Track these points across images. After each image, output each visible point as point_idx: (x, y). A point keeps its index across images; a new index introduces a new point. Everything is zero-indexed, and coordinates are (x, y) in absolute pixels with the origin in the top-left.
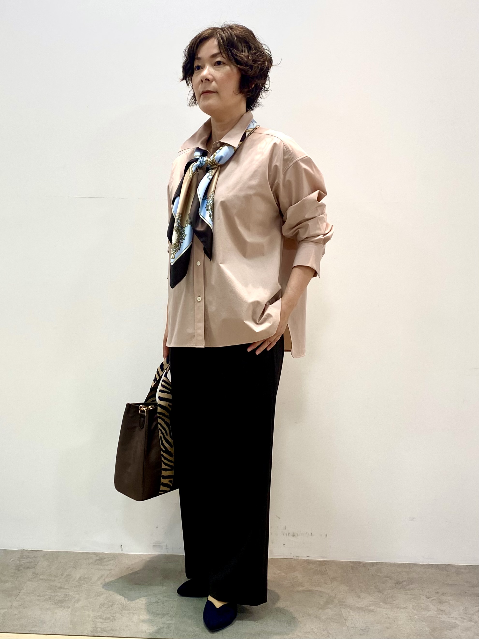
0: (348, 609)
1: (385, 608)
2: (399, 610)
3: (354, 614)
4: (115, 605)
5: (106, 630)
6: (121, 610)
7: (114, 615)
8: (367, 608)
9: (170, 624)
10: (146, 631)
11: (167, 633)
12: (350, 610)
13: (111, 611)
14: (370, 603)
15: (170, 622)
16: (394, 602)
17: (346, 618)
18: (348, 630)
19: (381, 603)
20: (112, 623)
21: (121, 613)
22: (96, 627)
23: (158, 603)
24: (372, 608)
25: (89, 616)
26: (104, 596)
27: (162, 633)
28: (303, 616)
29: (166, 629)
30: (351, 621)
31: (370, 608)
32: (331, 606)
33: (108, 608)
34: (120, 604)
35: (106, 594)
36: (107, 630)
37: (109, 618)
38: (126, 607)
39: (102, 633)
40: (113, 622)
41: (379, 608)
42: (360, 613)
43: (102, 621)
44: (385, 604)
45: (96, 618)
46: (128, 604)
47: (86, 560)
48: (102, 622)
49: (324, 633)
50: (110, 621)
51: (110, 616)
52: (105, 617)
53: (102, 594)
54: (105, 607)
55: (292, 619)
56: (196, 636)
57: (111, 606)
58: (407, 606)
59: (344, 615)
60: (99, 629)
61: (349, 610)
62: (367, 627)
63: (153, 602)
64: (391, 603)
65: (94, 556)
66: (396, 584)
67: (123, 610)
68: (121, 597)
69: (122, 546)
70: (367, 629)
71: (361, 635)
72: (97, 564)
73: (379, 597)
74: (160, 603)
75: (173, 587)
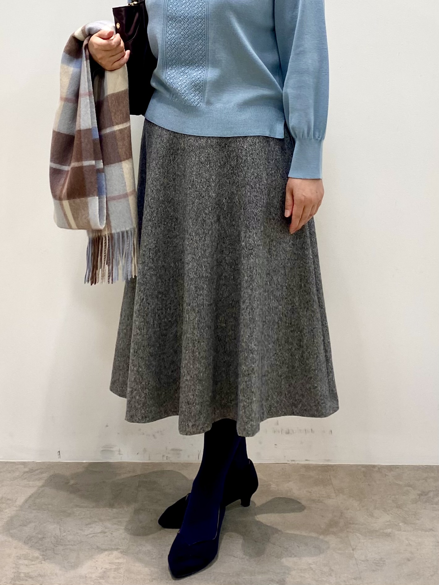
0: (357, 534)
1: (405, 531)
2: (423, 532)
3: (365, 541)
4: (45, 538)
5: (31, 576)
6: (54, 546)
7: (45, 554)
8: (382, 531)
9: (121, 563)
10: (87, 575)
11: (114, 578)
12: (360, 535)
13: (40, 548)
14: (386, 523)
15: (121, 561)
16: (417, 522)
17: (354, 547)
18: (357, 564)
19: (401, 524)
20: (39, 565)
21: (54, 550)
22: (18, 571)
23: (105, 533)
24: (389, 531)
25: (9, 556)
26: (33, 525)
27: (109, 577)
28: (297, 546)
29: (115, 571)
30: (362, 551)
31: (386, 531)
32: (335, 530)
33: (36, 543)
34: (54, 537)
35: (35, 522)
36: (34, 576)
37: (37, 558)
38: (61, 541)
39: (26, 580)
40: (42, 563)
41: (398, 530)
42: (372, 539)
43: (26, 562)
44: (405, 525)
45: (20, 559)
46: (63, 536)
47: (10, 473)
48: (28, 564)
49: (326, 569)
50: (39, 562)
51: (39, 555)
52: (31, 556)
53: (30, 522)
54: (33, 541)
55: (283, 551)
56: (154, 581)
57: (41, 540)
58: (434, 528)
59: (352, 543)
60: (22, 575)
61: (359, 535)
62: (382, 558)
63: (98, 531)
64: (413, 524)
65: (22, 466)
66: (420, 495)
67: (58, 546)
68: (55, 526)
69: (59, 452)
70: (381, 562)
71: (374, 571)
72: (25, 479)
73: (398, 515)
74: (107, 534)
75: (126, 509)
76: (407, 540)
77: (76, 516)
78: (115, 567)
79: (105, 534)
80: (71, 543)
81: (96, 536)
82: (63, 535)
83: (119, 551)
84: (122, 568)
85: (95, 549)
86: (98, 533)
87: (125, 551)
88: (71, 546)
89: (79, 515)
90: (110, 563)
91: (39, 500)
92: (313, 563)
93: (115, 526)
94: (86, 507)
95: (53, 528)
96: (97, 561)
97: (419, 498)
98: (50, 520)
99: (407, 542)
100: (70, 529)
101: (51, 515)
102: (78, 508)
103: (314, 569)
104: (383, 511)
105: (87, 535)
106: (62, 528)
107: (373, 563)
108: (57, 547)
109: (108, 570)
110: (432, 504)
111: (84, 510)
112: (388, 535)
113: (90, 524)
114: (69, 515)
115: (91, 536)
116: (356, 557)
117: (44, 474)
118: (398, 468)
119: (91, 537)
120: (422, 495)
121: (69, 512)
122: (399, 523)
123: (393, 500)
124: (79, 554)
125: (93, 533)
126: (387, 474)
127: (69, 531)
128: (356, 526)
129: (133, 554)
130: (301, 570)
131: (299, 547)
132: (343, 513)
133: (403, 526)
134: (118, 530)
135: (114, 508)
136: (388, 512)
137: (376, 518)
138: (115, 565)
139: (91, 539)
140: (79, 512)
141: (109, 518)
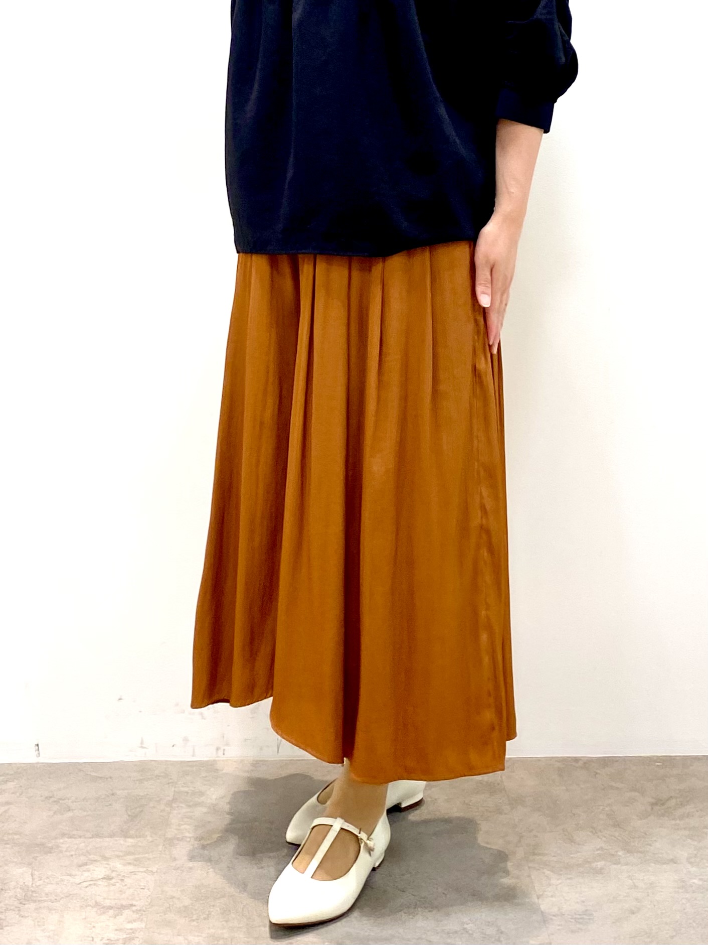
0: (545, 870)
1: (627, 864)
2: (658, 866)
3: (560, 881)
4: (8, 890)
6: (21, 903)
7: (4, 918)
8: (588, 865)
12: (552, 873)
14: (595, 853)
15: (135, 925)
16: (648, 848)
17: (541, 893)
18: (547, 922)
19: (620, 853)
21: (19, 910)
23: (111, 879)
24: (600, 864)
28: (444, 893)
30: (554, 899)
34: (21, 888)
38: (34, 895)
41: (615, 864)
42: (570, 879)
44: (629, 854)
46: (37, 886)
49: (491, 931)
55: (418, 903)
58: (675, 857)
59: (537, 887)
61: (549, 872)
62: (586, 910)
63: (99, 877)
64: (641, 852)
66: (653, 804)
67: (26, 902)
68: (25, 869)
69: (38, 745)
70: (585, 917)
71: (573, 932)
73: (615, 837)
74: (114, 881)
75: (151, 839)
76: (631, 879)
77: (61, 852)
78: (125, 936)
79: (111, 882)
80: (50, 898)
81: (95, 884)
82: (38, 884)
83: (134, 908)
84: (138, 938)
85: (92, 907)
86: (99, 879)
87: (144, 909)
88: (50, 903)
89: (66, 851)
90: (116, 930)
92: (469, 922)
93: (131, 868)
94: (80, 837)
95: (19, 874)
96: (94, 927)
97: (652, 809)
98: (15, 860)
99: (630, 881)
100: (50, 873)
101: (19, 852)
102: (66, 839)
103: (470, 932)
104: (590, 832)
105: (80, 883)
106: (36, 873)
107: (571, 919)
108: (24, 904)
109: (112, 942)
110: (673, 819)
111: (78, 842)
112: (600, 872)
113: (86, 865)
114: (50, 851)
115: (85, 884)
116: (542, 910)
117: (12, 783)
118: (617, 761)
119: (86, 887)
120: (656, 804)
121: (50, 845)
122: (617, 852)
123: (608, 815)
124: (63, 916)
125: (89, 879)
126: (598, 771)
127: (48, 878)
128: (545, 858)
129: (158, 913)
130: (448, 933)
131: (446, 895)
132: (522, 837)
133: (624, 856)
134: (135, 874)
135: (129, 837)
136: (600, 834)
137: (579, 844)
138: (125, 932)
139: (87, 890)
140: (68, 845)
141: (121, 854)
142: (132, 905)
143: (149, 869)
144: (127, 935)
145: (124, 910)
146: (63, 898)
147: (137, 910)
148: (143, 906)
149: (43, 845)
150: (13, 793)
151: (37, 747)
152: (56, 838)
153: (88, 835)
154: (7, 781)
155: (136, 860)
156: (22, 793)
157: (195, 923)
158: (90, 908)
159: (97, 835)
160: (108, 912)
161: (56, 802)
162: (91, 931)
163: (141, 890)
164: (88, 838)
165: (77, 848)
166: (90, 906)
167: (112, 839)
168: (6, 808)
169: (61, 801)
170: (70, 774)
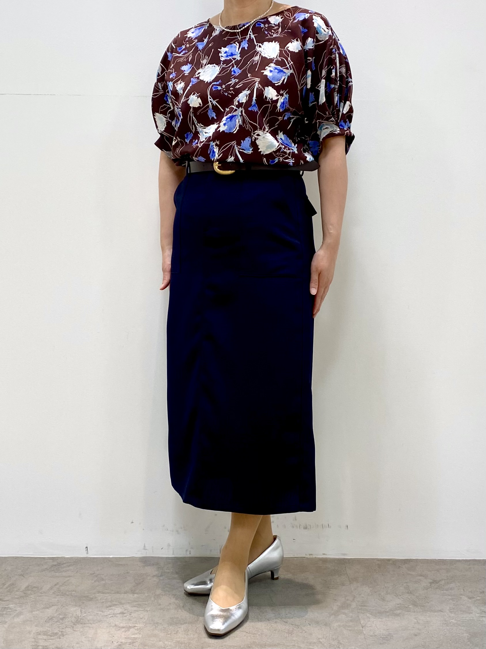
1: (414, 612)
2: (432, 613)
3: (375, 619)
4: (66, 618)
6: (74, 624)
7: (64, 631)
8: (391, 612)
12: (371, 615)
13: (60, 626)
15: (136, 636)
16: (427, 604)
17: (364, 625)
18: (365, 638)
19: (410, 606)
20: (58, 640)
21: (73, 628)
22: (36, 645)
23: (124, 613)
24: (398, 611)
25: (30, 632)
26: (55, 607)
31: (395, 612)
32: (346, 611)
33: (57, 622)
34: (75, 617)
35: (57, 605)
37: (57, 634)
38: (81, 620)
40: (60, 638)
43: (46, 637)
45: (40, 634)
46: (83, 617)
47: (39, 566)
50: (58, 637)
51: (58, 632)
52: (51, 633)
53: (53, 605)
54: (54, 620)
57: (62, 620)
60: (40, 648)
61: (369, 615)
62: (390, 634)
63: (118, 613)
65: (51, 561)
67: (77, 624)
68: (77, 608)
69: (87, 547)
70: (388, 637)
71: (381, 644)
72: (52, 571)
74: (125, 615)
75: (146, 595)
76: (416, 619)
77: (98, 600)
78: (130, 641)
80: (90, 622)
81: (115, 616)
82: (84, 615)
83: (136, 628)
84: (137, 642)
85: (113, 627)
86: (118, 614)
87: (141, 628)
88: (90, 625)
89: (100, 600)
90: (126, 638)
91: (63, 588)
93: (135, 609)
94: (108, 593)
95: (74, 611)
96: (114, 636)
98: (72, 604)
100: (90, 610)
101: (74, 600)
102: (101, 594)
104: (394, 595)
105: (107, 616)
106: (83, 610)
107: (380, 638)
109: (123, 644)
111: (107, 596)
112: (398, 615)
113: (111, 607)
114: (91, 600)
117: (71, 567)
118: (412, 561)
119: (110, 617)
121: (92, 597)
122: (408, 606)
123: (404, 587)
124: (97, 631)
125: (112, 614)
127: (89, 613)
129: (149, 631)
132: (355, 597)
133: (413, 608)
134: (138, 612)
135: (135, 594)
136: (400, 597)
137: (387, 601)
138: (131, 639)
139: (111, 618)
140: (101, 597)
141: (130, 602)
142: (135, 626)
143: (146, 609)
144: (132, 640)
145: (131, 628)
146: (97, 622)
147: (138, 629)
148: (141, 627)
149: (88, 597)
150: (72, 572)
151: (86, 549)
152: (94, 593)
153: (113, 592)
154: (69, 566)
155: (138, 605)
156: (78, 571)
157: (168, 636)
158: (112, 627)
159: (118, 593)
160: (122, 629)
161: (96, 576)
162: (111, 638)
163: (141, 619)
164: (113, 593)
165: (106, 599)
166: (111, 626)
167: (126, 594)
168: (68, 578)
169: (99, 576)
170: (104, 562)
